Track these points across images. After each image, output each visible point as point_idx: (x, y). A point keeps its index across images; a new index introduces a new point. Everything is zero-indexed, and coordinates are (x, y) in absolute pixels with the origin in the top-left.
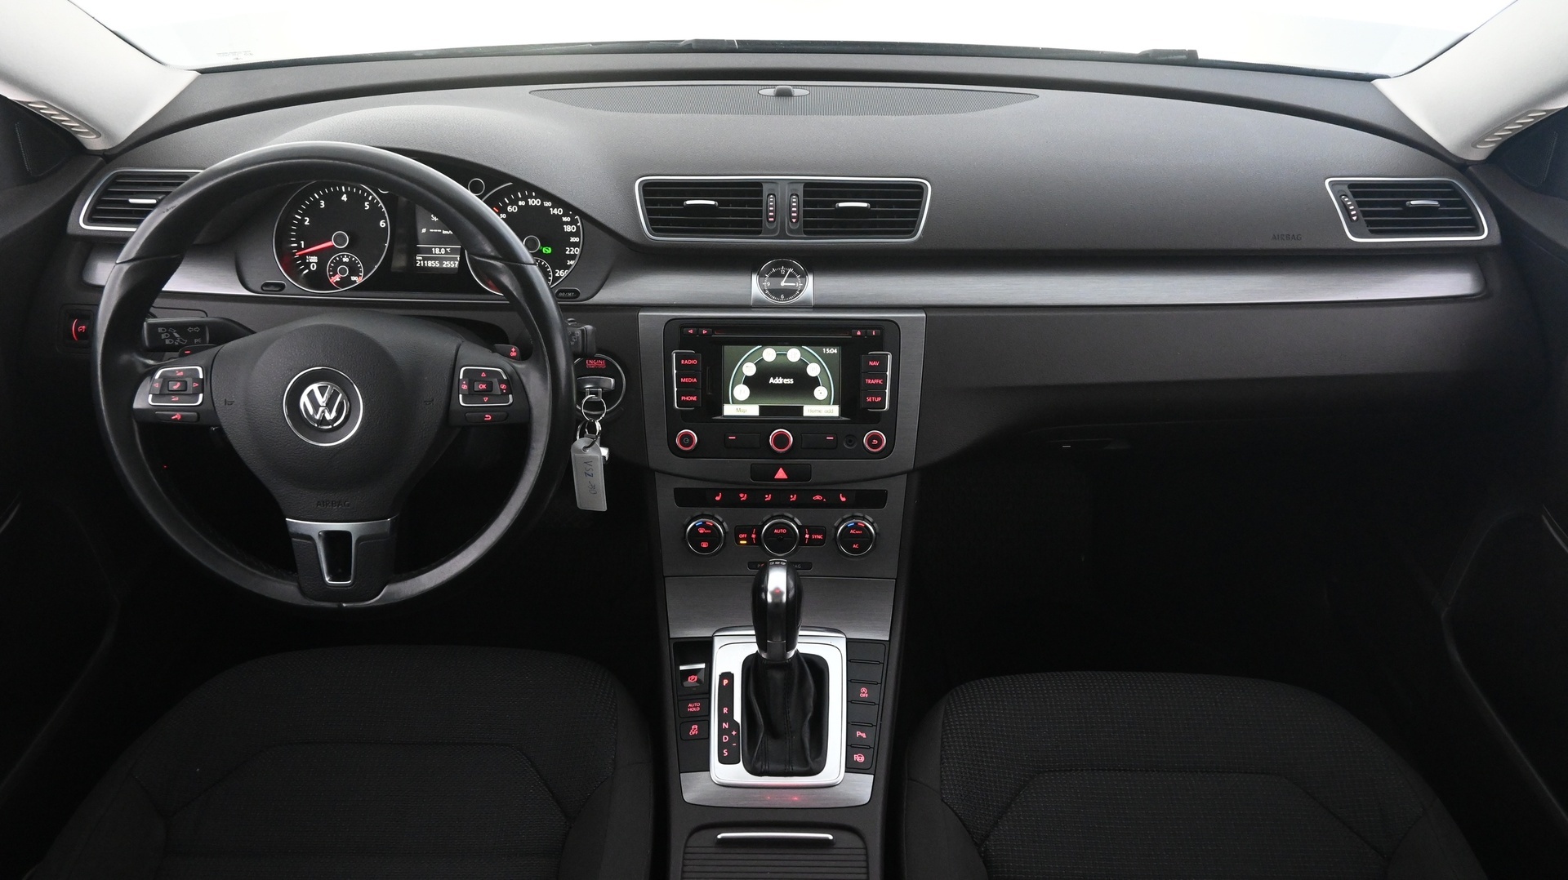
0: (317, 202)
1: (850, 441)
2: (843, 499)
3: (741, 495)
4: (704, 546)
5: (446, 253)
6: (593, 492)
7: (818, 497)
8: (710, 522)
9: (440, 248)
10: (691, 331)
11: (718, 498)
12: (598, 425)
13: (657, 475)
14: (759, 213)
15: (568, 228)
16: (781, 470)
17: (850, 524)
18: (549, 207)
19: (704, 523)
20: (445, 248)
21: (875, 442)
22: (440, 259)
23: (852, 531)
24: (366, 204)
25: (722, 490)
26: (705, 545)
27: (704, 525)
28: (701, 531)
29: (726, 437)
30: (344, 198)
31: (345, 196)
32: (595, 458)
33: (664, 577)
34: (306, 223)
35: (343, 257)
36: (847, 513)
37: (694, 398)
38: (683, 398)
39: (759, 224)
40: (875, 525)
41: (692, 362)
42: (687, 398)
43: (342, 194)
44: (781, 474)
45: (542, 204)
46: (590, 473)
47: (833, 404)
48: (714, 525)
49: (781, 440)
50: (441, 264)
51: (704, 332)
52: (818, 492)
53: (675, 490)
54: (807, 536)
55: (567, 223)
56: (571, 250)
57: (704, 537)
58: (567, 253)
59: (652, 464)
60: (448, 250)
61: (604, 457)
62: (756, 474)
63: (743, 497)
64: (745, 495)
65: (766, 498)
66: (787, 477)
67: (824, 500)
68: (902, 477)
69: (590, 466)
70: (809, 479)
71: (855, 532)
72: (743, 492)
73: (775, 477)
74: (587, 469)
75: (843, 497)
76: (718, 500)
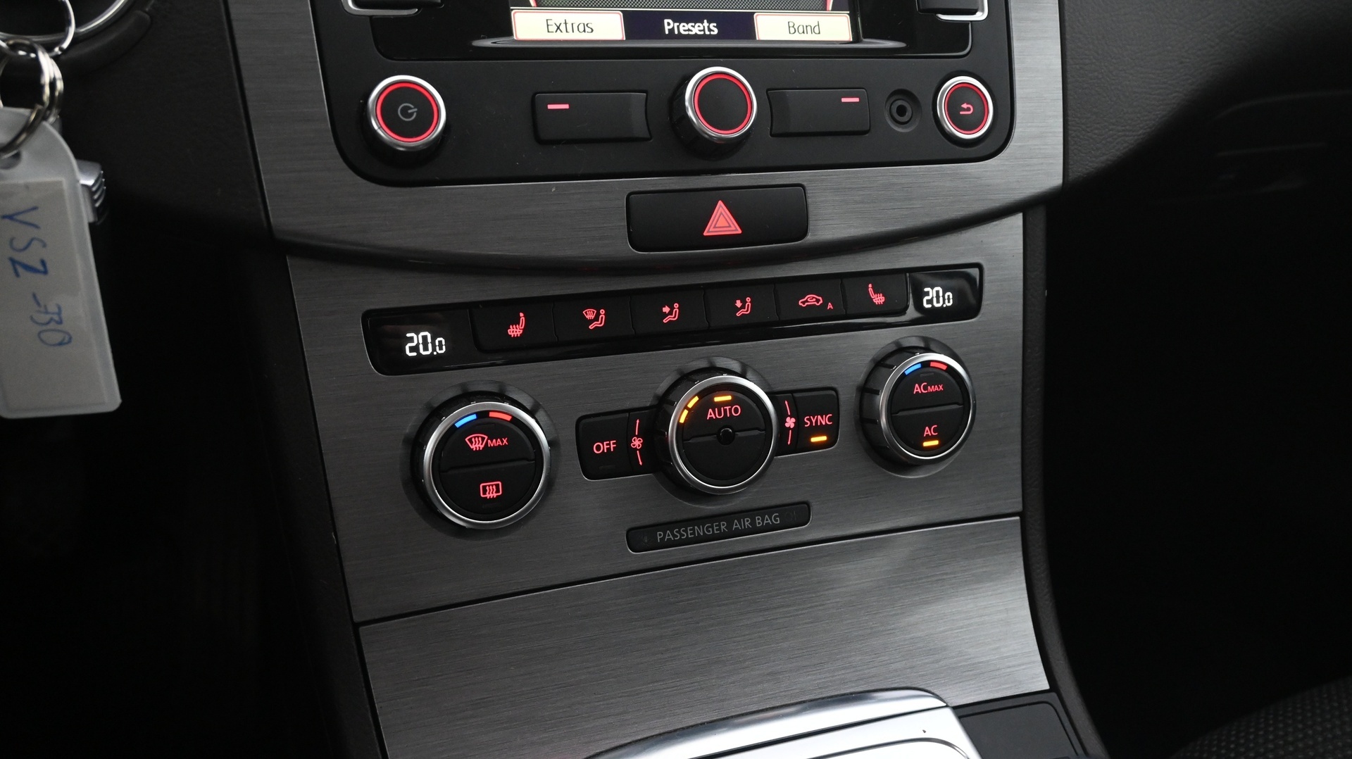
1: (901, 111)
2: (879, 299)
3: (590, 314)
4: (492, 494)
6: (58, 337)
7: (811, 300)
8: (503, 410)
11: (515, 331)
12: (50, 69)
13: (294, 266)
16: (721, 208)
17: (913, 366)
19: (482, 415)
21: (967, 109)
23: (918, 389)
25: (526, 304)
26: (491, 491)
27: (484, 423)
28: (477, 443)
29: (534, 108)
32: (54, 192)
33: (356, 626)
44: (722, 222)
46: (31, 258)
47: (836, 8)
48: (516, 421)
49: (723, 100)
52: (810, 284)
53: (367, 316)
54: (790, 422)
57: (487, 463)
62: (643, 230)
63: (595, 318)
64: (602, 311)
65: (666, 315)
66: (740, 231)
67: (830, 306)
68: (1017, 220)
69: (33, 232)
70: (805, 234)
71: (925, 388)
72: (594, 300)
73: (705, 234)
74: (20, 244)
75: (876, 292)
76: (516, 338)
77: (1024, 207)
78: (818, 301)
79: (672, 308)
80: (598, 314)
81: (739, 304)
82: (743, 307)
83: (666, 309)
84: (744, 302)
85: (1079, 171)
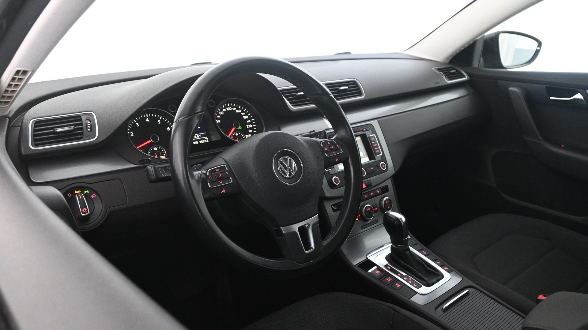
0: (135, 124)
1: (377, 168)
5: (200, 137)
7: (372, 194)
9: (196, 135)
15: (245, 117)
16: (364, 184)
18: (235, 110)
20: (199, 135)
21: (383, 166)
22: (198, 140)
23: (386, 202)
24: (159, 121)
30: (147, 120)
31: (147, 119)
34: (132, 135)
35: (154, 148)
36: (382, 196)
43: (146, 118)
45: (232, 109)
47: (366, 156)
50: (199, 142)
52: (371, 192)
53: (331, 206)
55: (244, 115)
56: (249, 126)
58: (248, 127)
59: (325, 195)
60: (200, 135)
66: (366, 187)
68: (390, 179)
70: (371, 185)
75: (378, 191)
77: (390, 177)
84: (366, 196)
85: (396, 171)
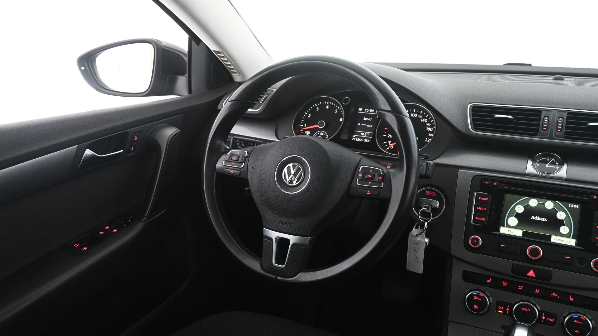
0: (316, 108)
1: (581, 262)
2: (572, 299)
3: (504, 283)
5: (367, 135)
6: (417, 261)
7: (554, 294)
8: (482, 294)
9: (365, 133)
10: (487, 183)
11: (488, 281)
12: (426, 224)
13: (454, 260)
14: (538, 126)
15: (429, 129)
16: (532, 271)
17: (575, 316)
18: (421, 118)
19: (478, 294)
20: (367, 133)
22: (364, 138)
23: (575, 321)
24: (336, 110)
25: (492, 277)
26: (476, 307)
27: (478, 295)
28: (475, 298)
29: (499, 245)
30: (327, 107)
32: (421, 242)
33: (448, 321)
34: (309, 117)
35: (321, 133)
36: (574, 309)
37: (484, 219)
38: (477, 218)
39: (537, 131)
40: (593, 321)
41: (486, 199)
42: (479, 219)
43: (327, 105)
44: (531, 273)
45: (418, 116)
46: (417, 250)
47: (573, 238)
48: (484, 297)
49: (535, 252)
50: (363, 140)
51: (495, 184)
52: (554, 291)
53: (464, 271)
54: (543, 318)
55: (428, 127)
56: (428, 140)
57: (476, 302)
58: (426, 141)
59: (453, 252)
60: (368, 134)
61: (426, 242)
62: (515, 270)
63: (505, 284)
64: (506, 283)
65: (519, 287)
66: (535, 276)
67: (558, 297)
69: (418, 246)
70: (550, 281)
71: (578, 322)
72: (505, 280)
73: (527, 275)
74: (415, 247)
75: (571, 298)
76: (488, 283)
78: (556, 295)
79: (521, 287)
80: (505, 283)
81: (536, 290)
82: (537, 291)
83: (520, 286)
84: (538, 290)
